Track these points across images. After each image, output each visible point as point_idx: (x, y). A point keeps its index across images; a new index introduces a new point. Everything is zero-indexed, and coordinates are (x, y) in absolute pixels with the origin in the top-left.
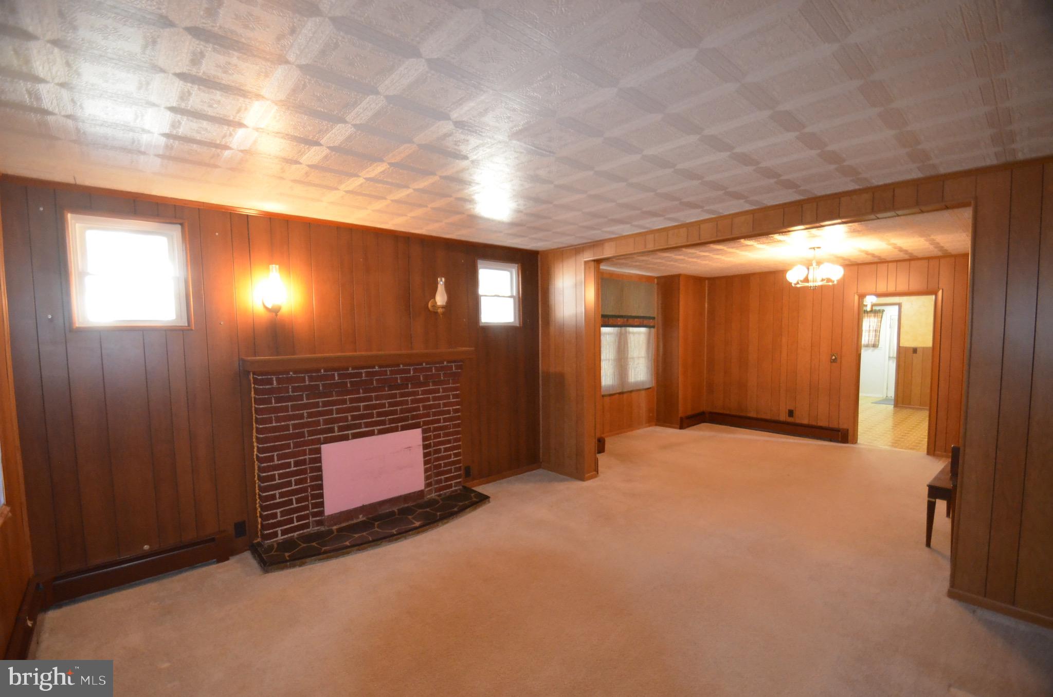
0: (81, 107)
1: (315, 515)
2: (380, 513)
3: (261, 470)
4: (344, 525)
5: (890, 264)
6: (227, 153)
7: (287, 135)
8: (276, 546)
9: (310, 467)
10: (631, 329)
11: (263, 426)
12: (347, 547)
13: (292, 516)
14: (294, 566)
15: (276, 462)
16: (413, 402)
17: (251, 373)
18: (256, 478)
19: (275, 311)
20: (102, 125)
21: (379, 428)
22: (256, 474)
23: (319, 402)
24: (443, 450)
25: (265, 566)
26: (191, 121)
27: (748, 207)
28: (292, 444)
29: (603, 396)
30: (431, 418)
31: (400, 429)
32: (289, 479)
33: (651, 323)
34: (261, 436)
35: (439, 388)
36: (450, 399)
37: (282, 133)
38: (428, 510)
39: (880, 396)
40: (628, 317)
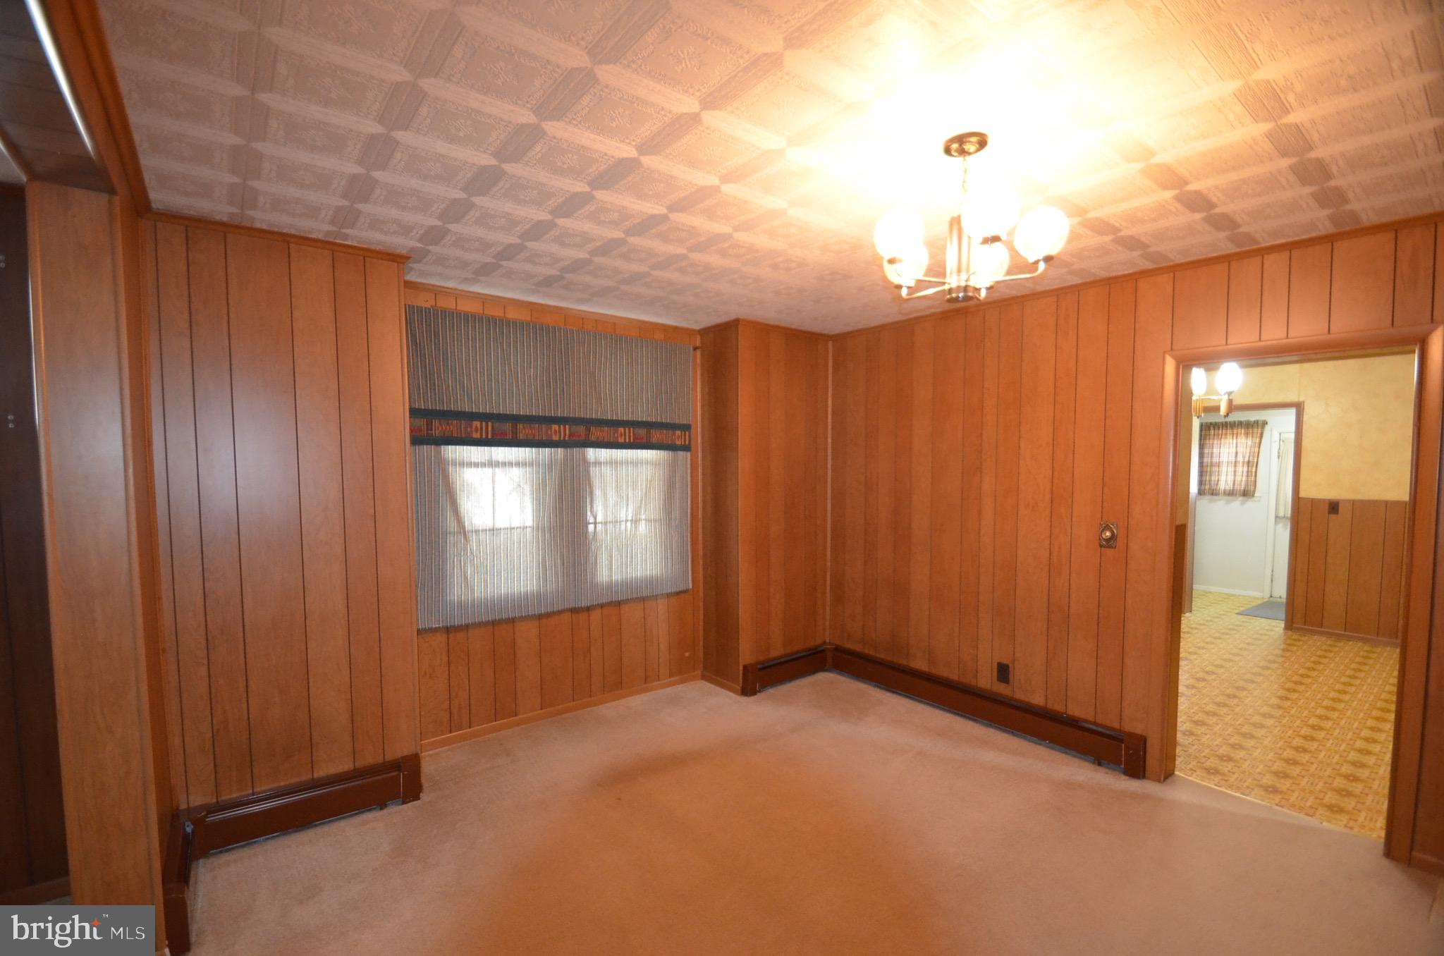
5: (1270, 260)
10: (591, 453)
33: (677, 438)
39: (1257, 594)
40: (589, 423)
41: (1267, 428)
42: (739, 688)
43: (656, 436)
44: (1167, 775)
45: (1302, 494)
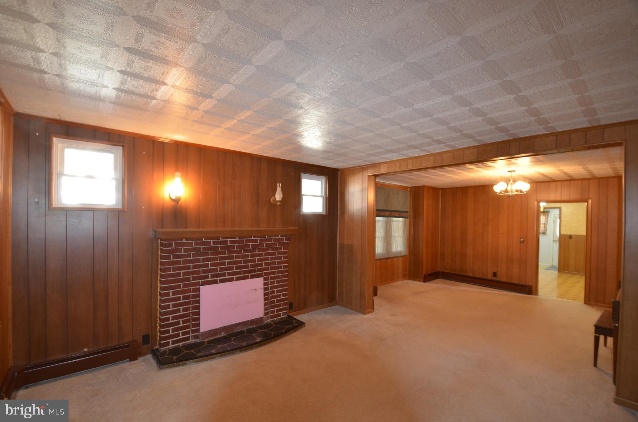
0: (66, 69)
1: (194, 331)
2: (235, 331)
3: (162, 301)
4: (211, 338)
5: (558, 183)
6: (154, 102)
7: (192, 90)
8: (168, 352)
9: (192, 300)
10: (394, 219)
11: (164, 273)
12: (213, 354)
13: (179, 332)
14: (179, 366)
15: (171, 297)
16: (259, 260)
17: (159, 239)
18: (158, 307)
19: (177, 201)
20: (77, 81)
21: (236, 276)
22: (158, 304)
23: (200, 259)
24: (276, 291)
25: (160, 365)
26: (133, 80)
27: (474, 144)
28: (182, 285)
29: (377, 260)
30: (269, 271)
31: (250, 278)
32: (179, 308)
33: (406, 215)
34: (163, 279)
35: (275, 252)
36: (282, 259)
37: (189, 89)
38: (265, 330)
39: (548, 265)
40: (392, 211)
41: (550, 213)
42: (423, 280)
43: (403, 214)
44: (536, 293)
45: (562, 233)
